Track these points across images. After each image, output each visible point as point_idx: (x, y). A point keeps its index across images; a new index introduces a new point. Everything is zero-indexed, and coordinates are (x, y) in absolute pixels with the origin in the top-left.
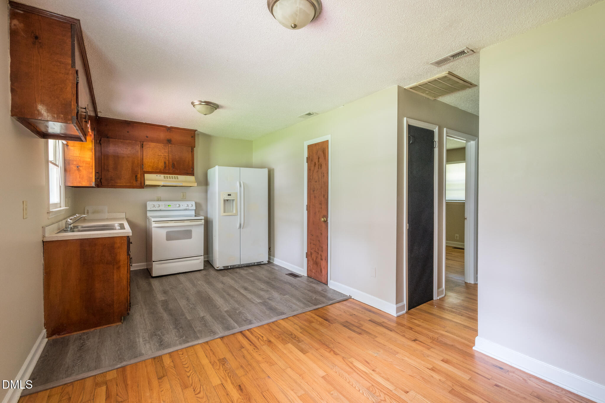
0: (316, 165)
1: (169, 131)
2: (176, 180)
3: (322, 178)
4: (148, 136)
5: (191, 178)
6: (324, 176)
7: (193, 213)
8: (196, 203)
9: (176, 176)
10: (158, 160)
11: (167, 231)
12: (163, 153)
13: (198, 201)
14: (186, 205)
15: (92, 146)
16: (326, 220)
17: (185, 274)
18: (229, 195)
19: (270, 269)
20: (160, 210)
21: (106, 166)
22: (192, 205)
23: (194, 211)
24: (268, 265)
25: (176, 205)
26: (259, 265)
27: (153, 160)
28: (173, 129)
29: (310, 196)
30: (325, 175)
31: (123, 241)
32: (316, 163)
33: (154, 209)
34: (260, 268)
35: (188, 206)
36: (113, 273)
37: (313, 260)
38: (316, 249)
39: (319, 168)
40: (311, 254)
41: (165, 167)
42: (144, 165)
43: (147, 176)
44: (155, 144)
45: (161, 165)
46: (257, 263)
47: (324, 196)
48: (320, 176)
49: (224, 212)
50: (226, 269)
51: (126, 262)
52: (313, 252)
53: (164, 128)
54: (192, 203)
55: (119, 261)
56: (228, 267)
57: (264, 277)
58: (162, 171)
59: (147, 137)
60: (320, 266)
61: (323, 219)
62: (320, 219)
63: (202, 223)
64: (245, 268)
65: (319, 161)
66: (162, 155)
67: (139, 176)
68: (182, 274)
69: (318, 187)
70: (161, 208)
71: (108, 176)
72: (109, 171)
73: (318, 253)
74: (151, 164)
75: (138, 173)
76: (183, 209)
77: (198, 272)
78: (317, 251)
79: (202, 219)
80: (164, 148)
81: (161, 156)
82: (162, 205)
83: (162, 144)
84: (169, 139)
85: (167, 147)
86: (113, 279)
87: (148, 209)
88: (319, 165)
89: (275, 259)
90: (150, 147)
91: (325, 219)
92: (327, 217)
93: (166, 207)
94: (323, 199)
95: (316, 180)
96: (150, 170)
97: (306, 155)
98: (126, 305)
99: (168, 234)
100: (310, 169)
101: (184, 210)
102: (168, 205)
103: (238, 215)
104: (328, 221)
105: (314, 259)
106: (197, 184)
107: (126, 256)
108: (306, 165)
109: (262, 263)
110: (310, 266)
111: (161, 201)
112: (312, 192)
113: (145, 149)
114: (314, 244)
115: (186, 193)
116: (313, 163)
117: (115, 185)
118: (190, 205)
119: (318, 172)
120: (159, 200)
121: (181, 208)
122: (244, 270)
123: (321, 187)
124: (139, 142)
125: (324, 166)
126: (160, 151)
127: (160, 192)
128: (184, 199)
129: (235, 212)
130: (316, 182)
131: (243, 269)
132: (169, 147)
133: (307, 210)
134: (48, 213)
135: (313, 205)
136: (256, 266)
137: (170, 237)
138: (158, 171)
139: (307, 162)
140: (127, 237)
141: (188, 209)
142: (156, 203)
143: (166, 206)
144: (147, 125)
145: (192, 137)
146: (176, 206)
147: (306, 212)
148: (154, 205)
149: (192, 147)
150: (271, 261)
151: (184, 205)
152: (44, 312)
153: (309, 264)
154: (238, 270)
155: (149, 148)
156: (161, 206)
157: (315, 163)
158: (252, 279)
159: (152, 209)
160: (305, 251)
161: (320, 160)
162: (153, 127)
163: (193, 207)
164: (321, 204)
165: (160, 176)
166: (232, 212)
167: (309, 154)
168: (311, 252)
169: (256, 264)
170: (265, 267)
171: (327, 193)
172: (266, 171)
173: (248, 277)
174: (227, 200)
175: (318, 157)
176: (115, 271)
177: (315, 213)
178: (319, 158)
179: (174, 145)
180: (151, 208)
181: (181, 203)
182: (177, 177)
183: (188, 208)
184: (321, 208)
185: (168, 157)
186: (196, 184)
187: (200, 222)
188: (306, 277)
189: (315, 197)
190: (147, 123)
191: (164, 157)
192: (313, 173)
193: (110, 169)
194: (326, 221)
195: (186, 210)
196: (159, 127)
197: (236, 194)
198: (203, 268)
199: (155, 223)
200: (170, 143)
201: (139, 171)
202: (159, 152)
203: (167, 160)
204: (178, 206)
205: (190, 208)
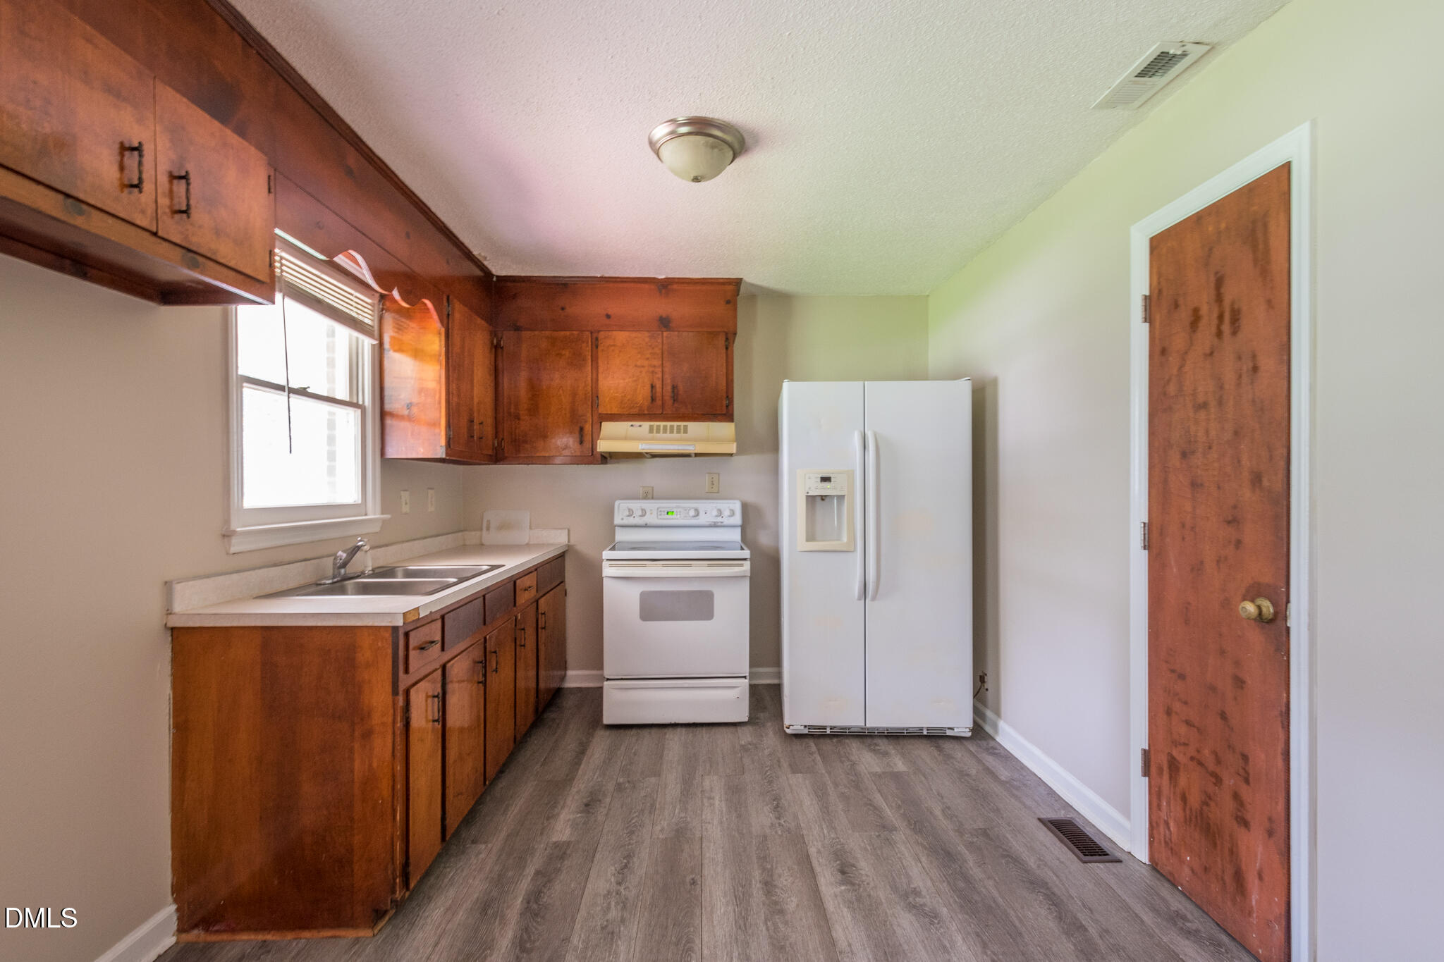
0: (1203, 323)
1: (663, 291)
2: (682, 435)
3: (1239, 385)
4: (609, 313)
5: (724, 429)
6: (1255, 369)
7: (736, 535)
8: (745, 508)
9: (682, 424)
10: (635, 381)
11: (641, 590)
12: (648, 359)
13: (750, 498)
14: (715, 513)
15: (440, 346)
16: (1276, 614)
17: (691, 730)
18: (826, 479)
19: (973, 772)
20: (646, 526)
21: (512, 406)
22: (731, 511)
23: (739, 530)
24: (973, 748)
25: (688, 509)
26: (936, 737)
27: (622, 381)
28: (675, 286)
29: (1166, 481)
30: (1268, 363)
31: (380, 644)
32: (1204, 310)
33: (631, 521)
34: (936, 753)
35: (720, 513)
36: (351, 750)
37: (1184, 799)
38: (1206, 752)
39: (1219, 334)
40: (1174, 766)
41: (653, 399)
42: (601, 398)
43: (608, 427)
44: (627, 334)
45: (643, 394)
46: (928, 729)
47: (1257, 479)
48: (1229, 377)
49: (811, 537)
50: (816, 735)
51: (390, 719)
52: (1182, 758)
53: (653, 287)
54: (732, 506)
55: (369, 714)
56: (825, 728)
57: (938, 812)
58: (646, 412)
59: (608, 316)
60: (1232, 852)
61: (1250, 608)
62: (1227, 604)
63: (745, 571)
64: (883, 745)
65: (1219, 299)
66: (646, 363)
67: (588, 428)
68: (684, 730)
69: (1213, 433)
70: (650, 519)
71: (517, 432)
72: (519, 419)
73: (1218, 781)
74: (617, 393)
75: (586, 422)
76: (707, 524)
77: (732, 729)
78: (1211, 765)
79: (745, 559)
80: (650, 344)
81: (643, 367)
82: (653, 510)
83: (647, 334)
84: (664, 316)
85: (659, 341)
86: (352, 771)
87: (617, 521)
88: (1221, 317)
89: (1002, 724)
90: (614, 345)
91: (1268, 607)
92: (1280, 595)
93: (663, 517)
94: (1247, 494)
95: (1201, 399)
96: (615, 411)
97: (1140, 283)
98: (389, 872)
99: (645, 597)
100: (1164, 352)
101: (710, 526)
102: (669, 510)
103: (855, 551)
104: (1292, 623)
105: (1195, 799)
106: (738, 447)
107: (391, 696)
108: (1139, 334)
109: (949, 733)
110: (1167, 823)
111: (653, 498)
112: (1175, 459)
113: (603, 350)
114: (1188, 723)
115: (719, 474)
116: (1184, 315)
117: (532, 457)
118: (726, 513)
119: (1211, 354)
120: (648, 495)
121: (703, 520)
122: (874, 751)
123: (1236, 433)
124: (587, 333)
125: (1256, 322)
126: (639, 353)
127: (652, 474)
128: (713, 493)
129: (845, 539)
130: (1204, 406)
131: (876, 745)
132: (664, 339)
133: (1148, 546)
134: (224, 536)
135: (1183, 526)
136: (925, 741)
137: (653, 608)
138: (635, 411)
139: (1149, 318)
140: (390, 631)
141: (719, 524)
142: (636, 505)
143: (661, 515)
144: (607, 281)
145: (728, 302)
146: (688, 513)
147: (1139, 561)
148: (629, 510)
149: (727, 334)
150: (988, 729)
151: (709, 510)
152: (173, 848)
153: (1163, 815)
154: (854, 747)
155: (613, 348)
156: (648, 513)
157: (1196, 311)
158: (890, 814)
159: (626, 522)
160: (1140, 739)
161: (1230, 293)
162: (621, 285)
163: (732, 518)
164: (1234, 521)
165: (640, 426)
166: (839, 539)
167: (1160, 275)
168: (1170, 755)
169: (925, 732)
170: (957, 751)
171: (1282, 464)
172: (962, 392)
173: (879, 800)
174: (823, 498)
175: (1212, 279)
176: (357, 746)
177: (1197, 568)
178: (1219, 283)
179: (676, 333)
180: (622, 519)
181: (703, 505)
182: (686, 427)
183: (719, 519)
184: (1238, 543)
185: (661, 370)
186: (735, 444)
187: (737, 569)
188: (1145, 872)
189: (1195, 485)
190: (606, 278)
191: (651, 369)
192: (1181, 367)
193: (521, 412)
194: (1271, 621)
195: (715, 525)
196: (639, 285)
197: (850, 474)
198: (746, 719)
199: (611, 566)
200: (665, 327)
201: (589, 415)
202: (639, 356)
203: (658, 378)
204: (692, 513)
205: (727, 521)
